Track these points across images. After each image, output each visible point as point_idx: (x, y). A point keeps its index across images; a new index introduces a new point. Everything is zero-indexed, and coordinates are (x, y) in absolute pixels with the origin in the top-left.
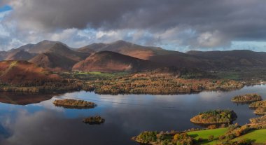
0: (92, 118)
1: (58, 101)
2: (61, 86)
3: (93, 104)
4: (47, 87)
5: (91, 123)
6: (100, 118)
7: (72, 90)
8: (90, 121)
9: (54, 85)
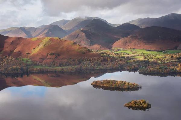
0: (135, 103)
1: (96, 82)
2: (99, 65)
3: (137, 85)
4: (84, 67)
5: (135, 108)
6: (145, 102)
7: (112, 70)
8: (133, 105)
9: (92, 65)
